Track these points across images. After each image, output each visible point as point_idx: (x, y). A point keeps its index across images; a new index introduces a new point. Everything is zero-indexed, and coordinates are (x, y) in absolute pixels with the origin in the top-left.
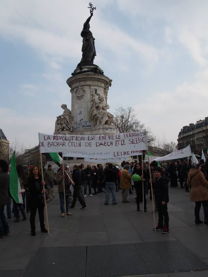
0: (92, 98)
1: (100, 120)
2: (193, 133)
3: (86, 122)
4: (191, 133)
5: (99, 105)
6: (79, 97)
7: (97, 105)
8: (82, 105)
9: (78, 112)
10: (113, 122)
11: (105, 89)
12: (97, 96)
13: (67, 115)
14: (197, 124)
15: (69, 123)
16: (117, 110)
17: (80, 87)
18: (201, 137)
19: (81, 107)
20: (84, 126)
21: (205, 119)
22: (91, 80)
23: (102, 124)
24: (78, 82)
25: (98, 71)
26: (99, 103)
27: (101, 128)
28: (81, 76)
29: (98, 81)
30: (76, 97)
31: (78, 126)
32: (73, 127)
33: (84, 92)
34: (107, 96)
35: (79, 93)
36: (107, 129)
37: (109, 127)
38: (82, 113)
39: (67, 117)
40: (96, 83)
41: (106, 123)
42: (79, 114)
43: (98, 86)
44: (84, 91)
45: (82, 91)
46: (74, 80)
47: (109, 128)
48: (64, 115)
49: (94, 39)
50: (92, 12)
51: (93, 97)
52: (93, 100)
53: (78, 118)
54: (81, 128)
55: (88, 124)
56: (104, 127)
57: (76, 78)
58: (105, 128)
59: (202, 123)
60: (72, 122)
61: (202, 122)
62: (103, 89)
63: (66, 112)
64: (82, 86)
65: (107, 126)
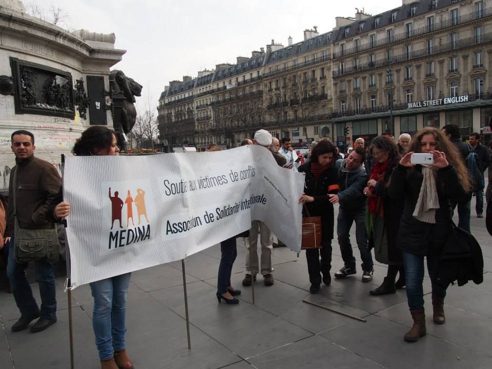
2: (191, 95)
4: (187, 95)
14: (200, 77)
18: (207, 105)
21: (215, 69)
59: (208, 75)
61: (209, 73)
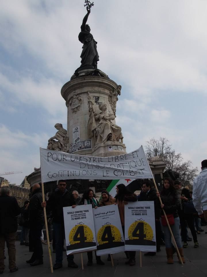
0: (89, 106)
1: (101, 135)
3: (84, 142)
5: (99, 117)
6: (75, 109)
7: (97, 117)
8: (78, 119)
9: (74, 130)
10: (121, 137)
11: (110, 97)
12: (98, 105)
13: (61, 137)
15: (63, 146)
16: (149, 142)
17: (75, 97)
19: (78, 122)
20: (81, 147)
22: (89, 86)
23: (103, 140)
24: (73, 91)
25: (100, 75)
26: (101, 113)
27: (101, 147)
28: (75, 81)
29: (99, 87)
30: (71, 110)
31: (74, 148)
32: (68, 151)
33: (81, 102)
34: (115, 107)
35: (74, 105)
36: (110, 147)
37: (113, 143)
38: (79, 130)
39: (61, 139)
40: (96, 89)
41: (109, 138)
42: (75, 132)
43: (100, 92)
44: (80, 100)
45: (77, 100)
46: (68, 89)
47: (113, 145)
48: (56, 136)
49: (96, 43)
50: (89, 9)
51: (91, 106)
52: (90, 109)
53: (73, 138)
54: (77, 150)
55: (86, 145)
56: (105, 144)
57: (70, 86)
58: (108, 146)
60: (68, 144)
62: (107, 97)
63: (59, 132)
64: (78, 95)
65: (109, 143)
